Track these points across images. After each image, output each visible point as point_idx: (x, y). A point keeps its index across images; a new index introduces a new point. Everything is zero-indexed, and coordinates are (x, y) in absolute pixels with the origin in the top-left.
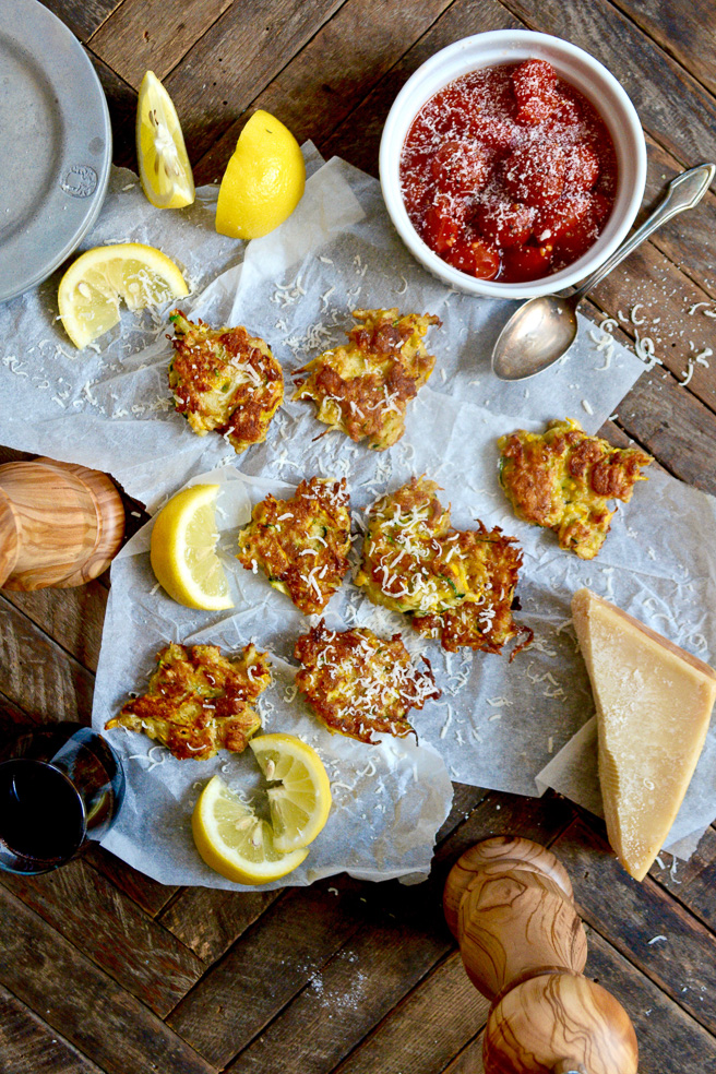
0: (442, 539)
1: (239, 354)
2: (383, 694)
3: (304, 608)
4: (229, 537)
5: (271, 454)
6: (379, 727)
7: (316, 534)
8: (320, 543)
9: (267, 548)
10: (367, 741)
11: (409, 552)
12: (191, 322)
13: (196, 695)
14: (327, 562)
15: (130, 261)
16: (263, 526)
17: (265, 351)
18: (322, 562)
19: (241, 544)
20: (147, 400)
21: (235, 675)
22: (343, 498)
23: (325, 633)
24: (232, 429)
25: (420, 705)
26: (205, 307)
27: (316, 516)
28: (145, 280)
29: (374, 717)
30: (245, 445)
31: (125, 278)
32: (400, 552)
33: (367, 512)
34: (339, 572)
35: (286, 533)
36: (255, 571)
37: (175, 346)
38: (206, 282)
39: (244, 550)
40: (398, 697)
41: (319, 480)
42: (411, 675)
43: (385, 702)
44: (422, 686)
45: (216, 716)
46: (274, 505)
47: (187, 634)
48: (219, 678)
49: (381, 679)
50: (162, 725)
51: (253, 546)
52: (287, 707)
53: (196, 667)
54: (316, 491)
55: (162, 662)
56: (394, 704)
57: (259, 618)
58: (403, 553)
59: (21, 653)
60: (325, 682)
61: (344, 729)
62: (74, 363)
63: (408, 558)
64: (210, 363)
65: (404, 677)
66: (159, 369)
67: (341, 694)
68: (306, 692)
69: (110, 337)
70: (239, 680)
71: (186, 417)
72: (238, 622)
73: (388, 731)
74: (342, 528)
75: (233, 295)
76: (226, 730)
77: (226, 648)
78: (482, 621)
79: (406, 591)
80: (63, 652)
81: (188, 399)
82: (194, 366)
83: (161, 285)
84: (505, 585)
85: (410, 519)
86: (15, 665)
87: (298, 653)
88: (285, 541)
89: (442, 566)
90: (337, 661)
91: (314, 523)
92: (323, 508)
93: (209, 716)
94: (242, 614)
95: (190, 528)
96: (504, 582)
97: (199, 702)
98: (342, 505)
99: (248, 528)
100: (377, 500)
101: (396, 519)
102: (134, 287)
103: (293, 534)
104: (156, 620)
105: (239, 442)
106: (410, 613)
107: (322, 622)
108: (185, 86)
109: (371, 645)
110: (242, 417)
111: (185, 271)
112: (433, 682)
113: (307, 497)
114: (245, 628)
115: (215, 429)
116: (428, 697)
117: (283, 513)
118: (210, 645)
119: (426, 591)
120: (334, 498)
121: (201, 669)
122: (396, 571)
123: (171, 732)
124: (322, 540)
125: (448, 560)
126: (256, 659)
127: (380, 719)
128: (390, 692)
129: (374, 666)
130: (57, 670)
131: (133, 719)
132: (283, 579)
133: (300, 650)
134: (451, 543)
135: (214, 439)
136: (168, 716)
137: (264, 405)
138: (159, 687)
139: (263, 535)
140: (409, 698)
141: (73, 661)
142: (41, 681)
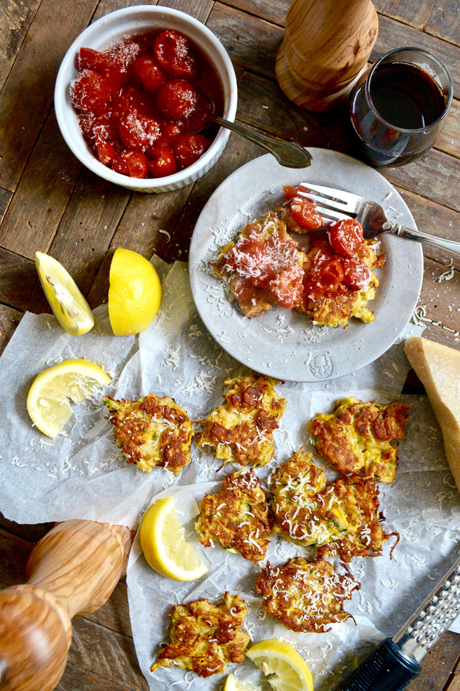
0: (323, 492)
1: (155, 414)
2: (323, 599)
3: (252, 559)
4: (190, 527)
5: (198, 467)
6: (327, 621)
7: (244, 510)
9: (216, 530)
10: (323, 631)
11: (303, 506)
12: (118, 401)
13: (202, 634)
14: (257, 526)
15: (66, 375)
16: (208, 517)
17: (171, 405)
18: (254, 527)
20: (107, 457)
21: (223, 616)
22: (255, 483)
24: (167, 463)
25: (349, 597)
26: (124, 387)
27: (241, 499)
28: (80, 383)
29: (322, 616)
30: (180, 469)
31: (67, 386)
33: (269, 482)
34: (267, 530)
35: (225, 516)
36: (213, 546)
37: (112, 423)
38: (120, 369)
39: (202, 535)
40: (333, 598)
41: (235, 475)
42: (337, 580)
43: (326, 603)
44: (347, 585)
45: (219, 644)
47: (183, 596)
48: (213, 620)
49: (318, 590)
50: (187, 659)
51: (207, 531)
52: (263, 623)
53: (196, 617)
54: (236, 483)
55: (173, 620)
56: (332, 602)
57: (226, 572)
58: (299, 507)
60: (282, 604)
61: (304, 630)
62: (53, 448)
63: (303, 511)
64: (139, 426)
65: (333, 583)
66: (108, 437)
67: (295, 609)
68: (273, 614)
69: (70, 424)
70: (227, 618)
71: (135, 463)
72: (214, 580)
73: (334, 621)
74: (260, 502)
75: (139, 373)
76: (228, 651)
77: (211, 599)
78: (363, 537)
80: (109, 631)
81: (133, 453)
82: (129, 432)
83: (90, 383)
84: (372, 510)
85: (299, 483)
86: (82, 648)
87: (259, 590)
88: (226, 521)
89: (327, 513)
90: (286, 588)
91: (241, 503)
92: (244, 493)
93: (215, 645)
94: (214, 574)
96: (371, 508)
97: (205, 639)
98: (255, 487)
99: (200, 519)
101: (289, 485)
102: (74, 390)
103: (230, 515)
104: (161, 594)
105: (175, 468)
107: (268, 564)
108: (65, 248)
109: (305, 570)
110: (171, 453)
111: (103, 367)
112: (353, 579)
113: (231, 489)
114: (219, 582)
115: (156, 465)
116: (353, 590)
117: (219, 504)
118: (201, 600)
119: (320, 531)
120: (249, 485)
121: (200, 617)
122: (297, 522)
123: (194, 663)
124: (250, 514)
126: (233, 601)
127: (326, 616)
128: (327, 596)
129: (311, 582)
130: (109, 643)
131: (167, 661)
132: (233, 545)
133: (260, 588)
134: (330, 494)
135: (159, 471)
136: (189, 654)
137: (183, 440)
138: (177, 638)
139: (210, 522)
140: (341, 596)
141: (117, 634)
142: (101, 653)
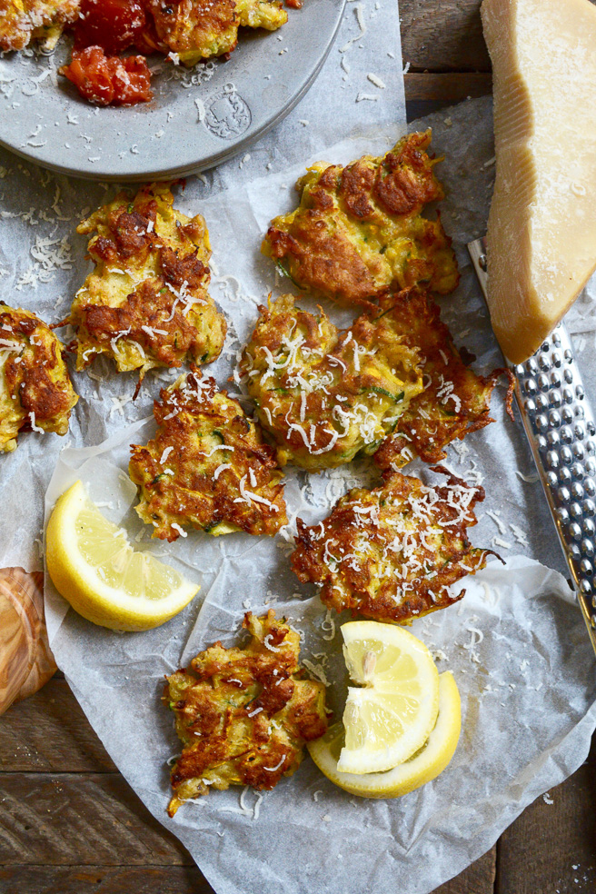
2: (423, 542)
3: (265, 530)
4: (133, 524)
5: (101, 407)
6: (449, 577)
7: (212, 446)
8: (224, 451)
9: (176, 502)
10: (451, 601)
11: (311, 390)
13: (232, 710)
14: (247, 465)
16: (152, 484)
18: (243, 469)
19: (147, 520)
21: (256, 660)
22: (207, 386)
23: (311, 532)
24: (32, 415)
25: (472, 520)
27: (197, 427)
29: (435, 573)
32: (300, 398)
33: (237, 379)
34: (269, 464)
35: (181, 471)
36: (184, 535)
39: (155, 524)
40: (441, 531)
41: (170, 389)
42: (436, 498)
43: (432, 548)
44: (456, 499)
45: (269, 716)
46: (145, 452)
47: (177, 655)
48: (242, 675)
49: (409, 529)
50: (225, 767)
51: (161, 512)
53: (210, 680)
54: (175, 402)
55: (172, 704)
56: (443, 542)
58: (304, 395)
59: (39, 812)
60: (355, 581)
61: (414, 612)
63: (314, 397)
65: (430, 507)
67: (381, 580)
68: (345, 607)
70: (265, 661)
72: (216, 600)
73: (462, 574)
74: (233, 418)
76: (291, 723)
77: (228, 637)
79: (336, 435)
80: (78, 777)
85: (287, 354)
86: (44, 828)
87: (302, 575)
88: (187, 479)
89: (357, 379)
90: (348, 549)
91: (200, 436)
92: (197, 413)
93: (263, 721)
94: (212, 589)
95: (83, 549)
97: (241, 715)
98: (212, 394)
99: (141, 499)
100: (239, 358)
101: (273, 365)
104: (135, 667)
107: (299, 523)
109: (368, 504)
110: (32, 394)
112: (464, 485)
113: (171, 416)
114: (228, 600)
115: (19, 431)
116: (472, 504)
117: (161, 453)
118: (207, 647)
119: (359, 418)
120: (198, 394)
121: (217, 680)
122: (310, 421)
123: (238, 768)
124: (223, 447)
125: (357, 367)
126: (264, 625)
127: (443, 571)
128: (428, 534)
129: (389, 522)
130: (87, 799)
131: (192, 784)
132: (218, 519)
133: (302, 572)
135: (30, 445)
136: (223, 754)
137: (45, 363)
138: (190, 733)
139: (160, 494)
140: (454, 522)
141: (95, 776)
142: (82, 822)
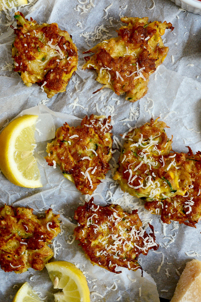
0: (166, 156)
1: (52, 40)
2: (124, 245)
3: (82, 190)
4: (42, 146)
5: (69, 99)
6: (121, 263)
7: (91, 148)
8: (93, 153)
10: (114, 271)
11: (146, 162)
12: (27, 19)
14: (96, 165)
16: (61, 141)
17: (68, 39)
18: (94, 164)
20: (0, 64)
21: (39, 226)
22: (108, 128)
23: (93, 206)
24: (45, 83)
25: (146, 252)
26: (35, 12)
27: (92, 137)
29: (118, 258)
30: (53, 93)
32: (140, 162)
33: (123, 137)
34: (103, 171)
35: (74, 146)
36: (55, 167)
37: (16, 32)
39: (49, 155)
40: (133, 247)
41: (95, 117)
42: (142, 235)
43: (125, 249)
44: (147, 242)
45: (28, 249)
46: (68, 129)
47: (15, 200)
48: (30, 227)
49: (124, 236)
51: (55, 153)
52: (69, 247)
54: (93, 123)
56: (130, 250)
57: (56, 194)
58: (142, 162)
60: (91, 235)
61: (99, 263)
63: (145, 166)
64: (35, 43)
65: (137, 236)
66: (7, 46)
67: (99, 243)
68: (80, 240)
70: (42, 229)
71: (20, 74)
72: (44, 196)
73: (126, 266)
74: (107, 145)
76: (32, 257)
77: (36, 210)
78: (186, 207)
79: (142, 186)
81: (21, 63)
82: (26, 45)
85: (148, 143)
87: (76, 216)
88: (73, 151)
89: (165, 173)
90: (99, 223)
91: (91, 141)
92: (96, 133)
93: (24, 248)
94: (46, 191)
95: (18, 140)
97: (18, 239)
98: (107, 132)
99: (53, 142)
100: (130, 130)
101: (140, 143)
105: (50, 91)
106: (143, 198)
107: (92, 199)
109: (119, 215)
110: (52, 76)
112: (154, 239)
113: (88, 126)
114: (48, 199)
115: (36, 83)
116: (151, 248)
117: (73, 134)
118: (27, 208)
119: (154, 186)
120: (103, 127)
121: (21, 221)
122: (137, 173)
123: (2, 256)
124: (94, 152)
125: (168, 169)
126: (52, 218)
127: (121, 259)
128: (128, 244)
129: (120, 228)
132: (70, 172)
133: (78, 215)
134: (171, 159)
135: (36, 89)
137: (65, 70)
139: (60, 147)
140: (140, 248)
